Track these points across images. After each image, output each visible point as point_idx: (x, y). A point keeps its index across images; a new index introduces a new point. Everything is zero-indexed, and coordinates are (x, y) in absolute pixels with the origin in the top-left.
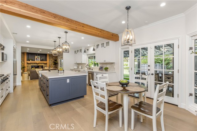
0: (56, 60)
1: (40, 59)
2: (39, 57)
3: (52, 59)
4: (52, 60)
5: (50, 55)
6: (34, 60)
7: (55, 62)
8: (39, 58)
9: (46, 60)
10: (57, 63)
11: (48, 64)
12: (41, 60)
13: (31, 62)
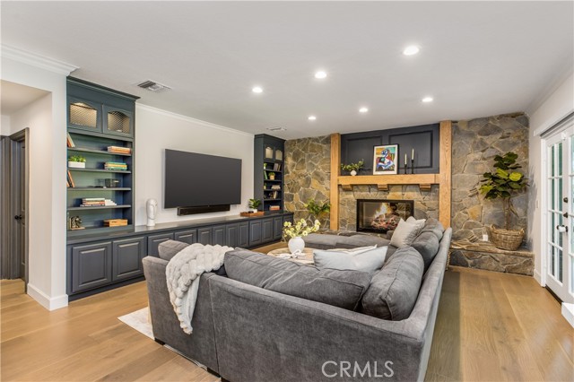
0: (512, 157)
1: (395, 162)
2: (394, 149)
3: (478, 155)
4: (474, 164)
5: (463, 127)
6: (370, 171)
7: (502, 174)
8: (391, 158)
9: (433, 167)
10: (524, 186)
11: (444, 190)
12: (403, 169)
13: (354, 178)
